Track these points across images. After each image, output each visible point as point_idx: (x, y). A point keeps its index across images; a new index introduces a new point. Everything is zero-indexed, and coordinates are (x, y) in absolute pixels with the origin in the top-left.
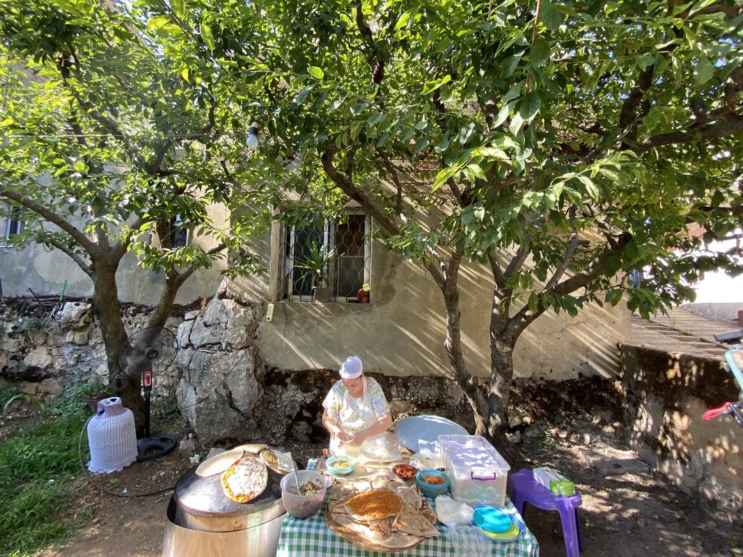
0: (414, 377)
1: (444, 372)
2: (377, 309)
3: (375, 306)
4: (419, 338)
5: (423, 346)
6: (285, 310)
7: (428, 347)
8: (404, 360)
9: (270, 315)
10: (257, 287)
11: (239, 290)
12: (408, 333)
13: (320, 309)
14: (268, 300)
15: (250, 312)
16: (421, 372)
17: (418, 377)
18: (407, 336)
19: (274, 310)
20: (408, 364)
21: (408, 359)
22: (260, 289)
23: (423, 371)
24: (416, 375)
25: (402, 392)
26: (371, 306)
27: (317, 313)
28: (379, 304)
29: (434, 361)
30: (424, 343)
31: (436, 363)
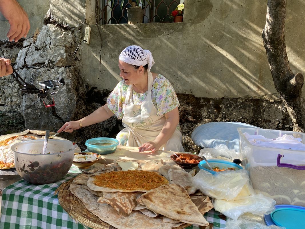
0: (228, 99)
1: (262, 94)
2: (191, 28)
3: (188, 24)
4: (236, 58)
5: (240, 66)
6: (100, 33)
7: (246, 67)
8: (217, 81)
9: (87, 37)
10: (75, 11)
11: (60, 15)
12: (224, 53)
13: (133, 30)
14: (86, 23)
15: (70, 35)
16: (236, 94)
17: (232, 99)
18: (223, 56)
19: (91, 33)
20: (222, 85)
21: (222, 80)
22: (78, 13)
23: (238, 92)
24: (230, 97)
25: (213, 113)
26: (185, 24)
27: (130, 34)
28: (193, 22)
29: (251, 82)
30: (241, 63)
31: (254, 84)
